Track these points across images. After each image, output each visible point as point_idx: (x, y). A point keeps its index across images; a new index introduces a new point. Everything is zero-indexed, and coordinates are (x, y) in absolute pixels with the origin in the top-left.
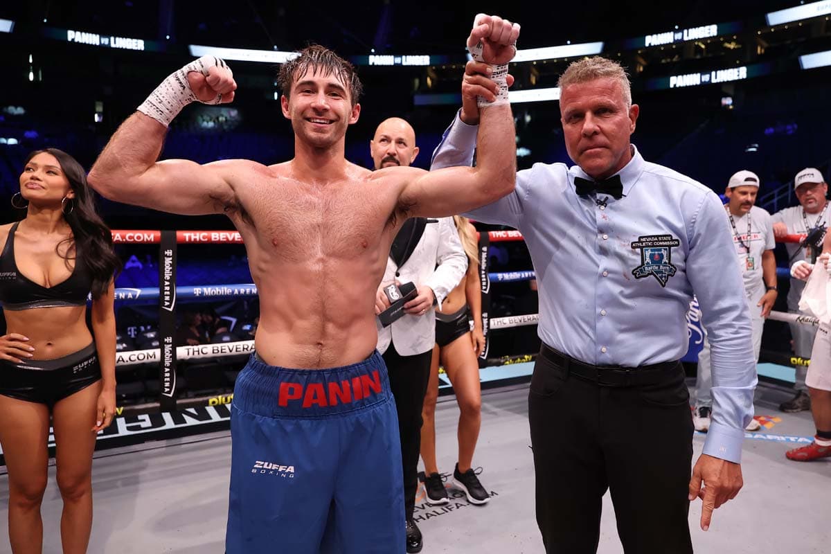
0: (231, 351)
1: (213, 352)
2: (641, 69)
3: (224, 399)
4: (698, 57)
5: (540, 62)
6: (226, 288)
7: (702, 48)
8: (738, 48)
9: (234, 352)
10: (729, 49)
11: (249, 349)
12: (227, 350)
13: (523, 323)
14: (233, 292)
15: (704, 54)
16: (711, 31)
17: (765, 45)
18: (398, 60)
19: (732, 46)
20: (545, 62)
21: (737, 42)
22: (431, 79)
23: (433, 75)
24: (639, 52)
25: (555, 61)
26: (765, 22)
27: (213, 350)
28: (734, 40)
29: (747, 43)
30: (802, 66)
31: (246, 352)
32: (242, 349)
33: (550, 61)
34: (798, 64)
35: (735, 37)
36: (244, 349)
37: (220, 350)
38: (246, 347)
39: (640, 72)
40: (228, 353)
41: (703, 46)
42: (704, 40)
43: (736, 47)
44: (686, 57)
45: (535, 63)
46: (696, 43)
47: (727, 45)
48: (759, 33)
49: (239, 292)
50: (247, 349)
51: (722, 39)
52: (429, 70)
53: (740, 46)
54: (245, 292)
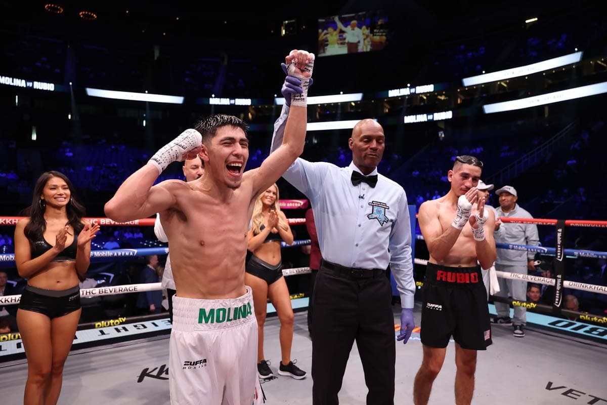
0: (111, 292)
1: (100, 293)
2: (387, 111)
3: (105, 323)
4: (422, 104)
5: (322, 105)
6: (109, 252)
7: (424, 99)
8: (446, 99)
9: (113, 293)
10: (441, 100)
11: (123, 290)
12: (109, 291)
13: (302, 273)
14: (114, 254)
15: (426, 102)
16: (430, 88)
17: (463, 97)
18: (232, 102)
19: (443, 98)
20: (326, 105)
21: (445, 95)
22: (251, 114)
23: (252, 111)
24: (386, 100)
25: (332, 104)
26: (461, 84)
27: (100, 291)
28: (444, 95)
29: (452, 95)
30: (484, 111)
31: (121, 292)
32: (118, 290)
33: (329, 105)
34: (482, 110)
35: (444, 93)
36: (119, 290)
37: (104, 291)
38: (121, 289)
39: (386, 113)
40: (109, 293)
41: (425, 98)
42: (425, 94)
43: (445, 98)
44: (415, 105)
45: (319, 105)
46: (421, 96)
47: (439, 97)
48: (459, 90)
49: (117, 254)
50: (121, 291)
51: (436, 94)
52: (250, 108)
53: (447, 98)
54: (121, 254)
